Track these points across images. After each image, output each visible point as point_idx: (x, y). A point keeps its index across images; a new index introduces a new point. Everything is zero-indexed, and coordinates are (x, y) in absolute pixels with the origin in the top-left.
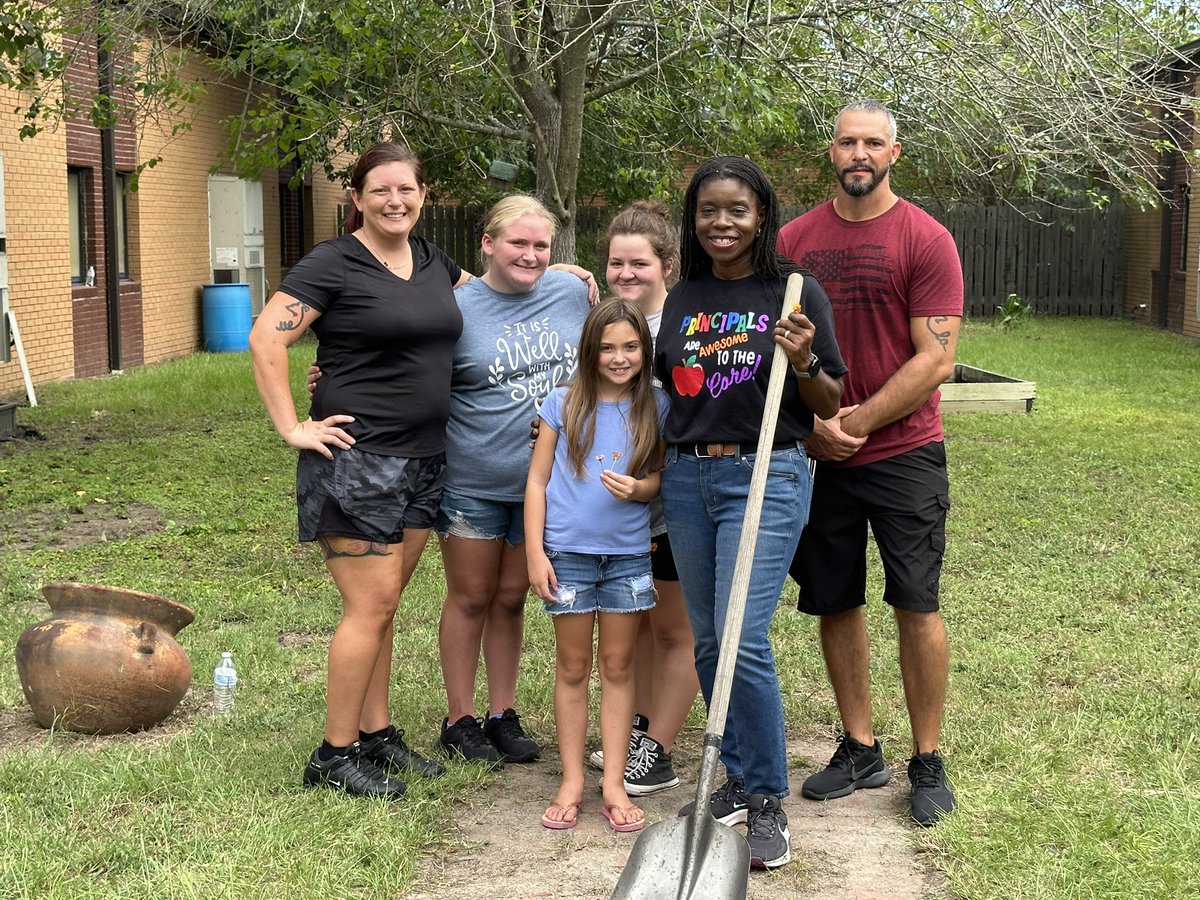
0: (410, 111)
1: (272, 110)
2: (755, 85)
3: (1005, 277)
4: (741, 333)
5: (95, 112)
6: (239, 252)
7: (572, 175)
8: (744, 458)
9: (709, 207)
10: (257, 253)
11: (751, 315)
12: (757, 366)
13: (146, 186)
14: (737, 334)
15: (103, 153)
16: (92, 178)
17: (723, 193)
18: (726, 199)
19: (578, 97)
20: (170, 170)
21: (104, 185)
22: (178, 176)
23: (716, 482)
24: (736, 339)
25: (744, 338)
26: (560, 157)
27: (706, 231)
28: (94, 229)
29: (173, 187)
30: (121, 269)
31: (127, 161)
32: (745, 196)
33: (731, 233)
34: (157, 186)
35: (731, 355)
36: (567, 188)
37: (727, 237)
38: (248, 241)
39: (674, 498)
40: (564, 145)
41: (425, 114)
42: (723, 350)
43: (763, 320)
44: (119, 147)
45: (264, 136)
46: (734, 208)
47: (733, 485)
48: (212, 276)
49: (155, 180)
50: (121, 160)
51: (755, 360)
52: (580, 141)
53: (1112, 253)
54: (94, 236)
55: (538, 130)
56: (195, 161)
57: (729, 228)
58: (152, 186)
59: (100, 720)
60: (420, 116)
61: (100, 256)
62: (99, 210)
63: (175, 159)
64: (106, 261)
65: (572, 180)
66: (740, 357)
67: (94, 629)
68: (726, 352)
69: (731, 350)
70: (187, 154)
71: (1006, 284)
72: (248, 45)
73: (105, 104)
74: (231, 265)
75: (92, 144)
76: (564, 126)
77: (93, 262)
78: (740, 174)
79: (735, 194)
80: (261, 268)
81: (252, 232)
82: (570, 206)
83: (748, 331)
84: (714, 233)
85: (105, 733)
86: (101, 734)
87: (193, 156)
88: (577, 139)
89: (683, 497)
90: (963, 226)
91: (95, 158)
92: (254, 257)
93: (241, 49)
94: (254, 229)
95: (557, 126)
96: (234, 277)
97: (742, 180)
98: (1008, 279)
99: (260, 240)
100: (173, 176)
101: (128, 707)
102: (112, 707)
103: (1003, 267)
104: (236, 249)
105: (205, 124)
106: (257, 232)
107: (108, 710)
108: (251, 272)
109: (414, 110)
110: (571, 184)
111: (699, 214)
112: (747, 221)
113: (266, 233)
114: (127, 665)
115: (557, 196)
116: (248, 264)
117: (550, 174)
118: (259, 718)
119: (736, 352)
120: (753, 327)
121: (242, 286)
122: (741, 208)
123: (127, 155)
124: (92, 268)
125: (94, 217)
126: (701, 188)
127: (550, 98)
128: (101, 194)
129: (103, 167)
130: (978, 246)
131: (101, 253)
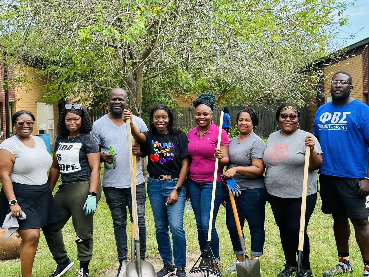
0: (94, 85)
1: (55, 84)
2: (188, 77)
3: (274, 125)
4: (168, 148)
5: (4, 86)
6: (46, 125)
7: (140, 102)
8: (172, 180)
9: (157, 117)
10: (52, 125)
11: (170, 143)
12: (173, 156)
13: (18, 107)
14: (167, 148)
15: (5, 98)
16: (2, 105)
17: (161, 114)
18: (162, 115)
19: (141, 80)
20: (25, 102)
21: (6, 107)
22: (28, 103)
23: (165, 186)
24: (167, 150)
25: (169, 149)
26: (137, 97)
27: (156, 123)
28: (3, 120)
29: (26, 107)
30: (11, 131)
31: (13, 100)
32: (166, 114)
33: (163, 123)
34: (22, 106)
35: (166, 154)
36: (139, 106)
37: (162, 124)
38: (49, 121)
39: (153, 191)
40: (137, 94)
41: (98, 86)
42: (164, 152)
43: (173, 144)
44: (10, 96)
45: (52, 91)
46: (163, 117)
47: (170, 187)
48: (38, 132)
49: (21, 105)
50: (11, 100)
51: (173, 155)
52: (142, 93)
53: (305, 118)
54: (3, 122)
55: (130, 90)
56: (33, 99)
57: (163, 122)
58: (20, 107)
59: (6, 256)
60: (97, 87)
61: (5, 128)
62: (4, 114)
63: (27, 98)
64: (6, 129)
65: (140, 103)
66: (169, 154)
67: (4, 231)
68: (165, 153)
69: (166, 152)
70: (31, 97)
71: (274, 127)
72: (47, 67)
73: (6, 83)
74: (44, 129)
75: (2, 95)
76: (137, 89)
77: (2, 130)
78: (165, 108)
79: (164, 113)
80: (53, 129)
81: (50, 119)
82: (140, 110)
83: (170, 147)
84: (159, 123)
85: (7, 259)
86: (6, 260)
87: (32, 97)
88: (141, 92)
89: (155, 190)
90: (261, 111)
91: (3, 99)
92: (51, 126)
93: (46, 68)
94: (51, 118)
95: (135, 88)
96: (45, 133)
97: (165, 110)
98: (275, 126)
99: (53, 121)
100: (26, 103)
101: (13, 252)
102: (9, 252)
103: (273, 122)
104: (45, 124)
105: (36, 88)
106: (52, 119)
107: (8, 253)
108: (50, 130)
109: (95, 85)
110: (140, 104)
111: (154, 119)
112: (167, 120)
113: (55, 119)
114: (13, 241)
115: (136, 108)
116: (49, 129)
117: (134, 102)
118: (49, 254)
119: (167, 153)
120: (171, 146)
121: (47, 135)
122: (165, 117)
123: (12, 98)
124: (2, 131)
125: (3, 116)
126: (155, 112)
127: (133, 81)
128: (5, 110)
129: (5, 102)
130: (266, 117)
131: (5, 127)
